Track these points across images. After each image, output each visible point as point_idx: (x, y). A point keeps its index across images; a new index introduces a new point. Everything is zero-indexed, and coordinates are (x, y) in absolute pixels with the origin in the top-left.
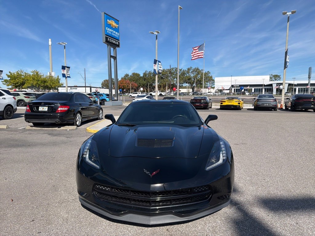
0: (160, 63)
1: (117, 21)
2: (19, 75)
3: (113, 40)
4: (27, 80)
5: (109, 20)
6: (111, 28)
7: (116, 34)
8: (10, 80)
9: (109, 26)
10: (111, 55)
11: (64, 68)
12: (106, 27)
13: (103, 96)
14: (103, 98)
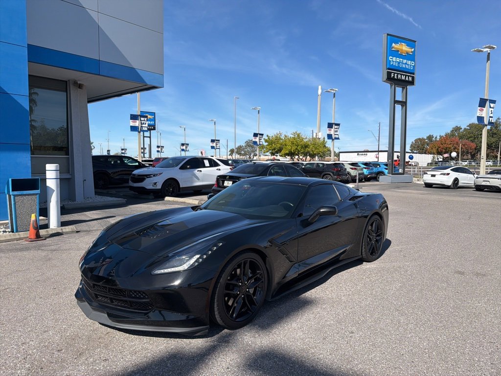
0: (492, 105)
1: (411, 42)
2: (278, 139)
3: (401, 75)
4: (286, 145)
5: (396, 43)
6: (401, 56)
7: (408, 64)
8: (267, 145)
9: (396, 54)
10: (397, 99)
11: (330, 126)
12: (388, 55)
13: (380, 166)
14: (380, 169)
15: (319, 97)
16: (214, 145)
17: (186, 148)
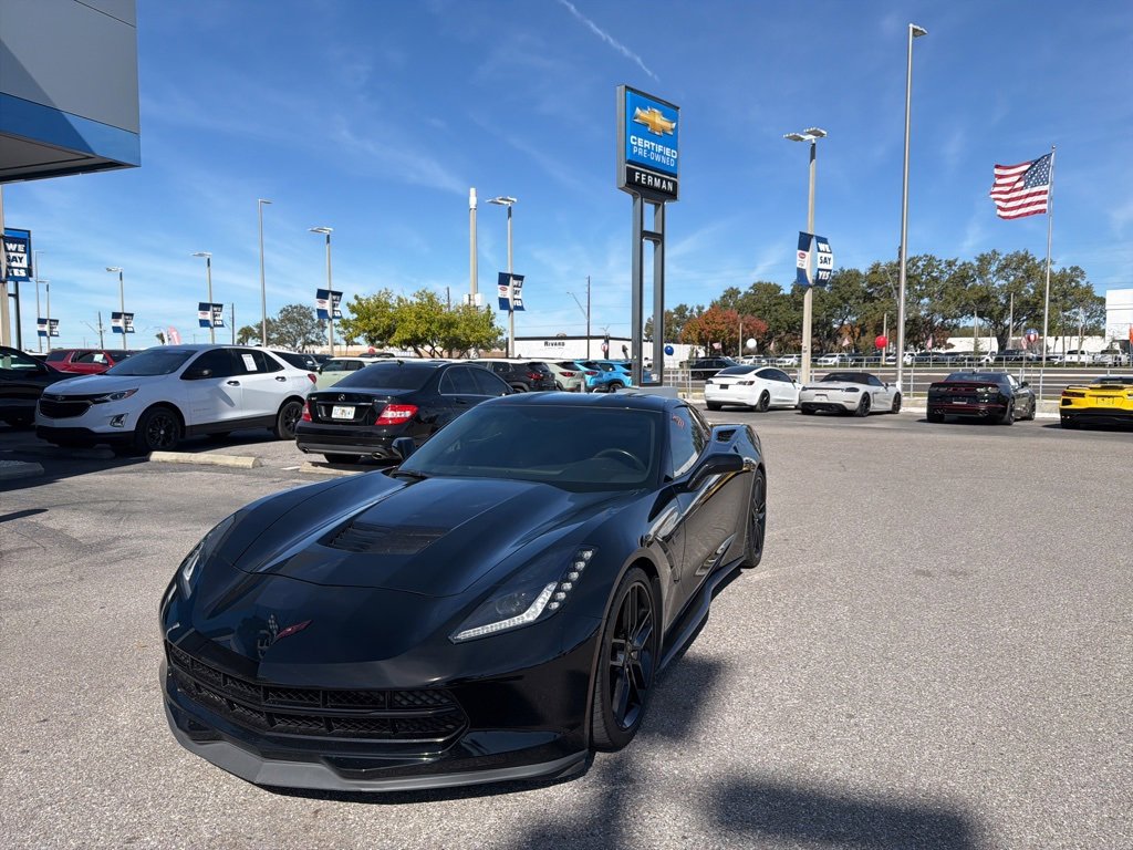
0: (822, 246)
1: (670, 110)
2: (382, 306)
3: (654, 176)
4: (402, 320)
5: (643, 108)
6: (651, 136)
7: (665, 155)
8: (356, 320)
9: (643, 130)
10: (645, 228)
11: (504, 279)
12: (628, 132)
13: (614, 369)
14: (615, 376)
15: (473, 215)
16: (208, 316)
17: (126, 323)
